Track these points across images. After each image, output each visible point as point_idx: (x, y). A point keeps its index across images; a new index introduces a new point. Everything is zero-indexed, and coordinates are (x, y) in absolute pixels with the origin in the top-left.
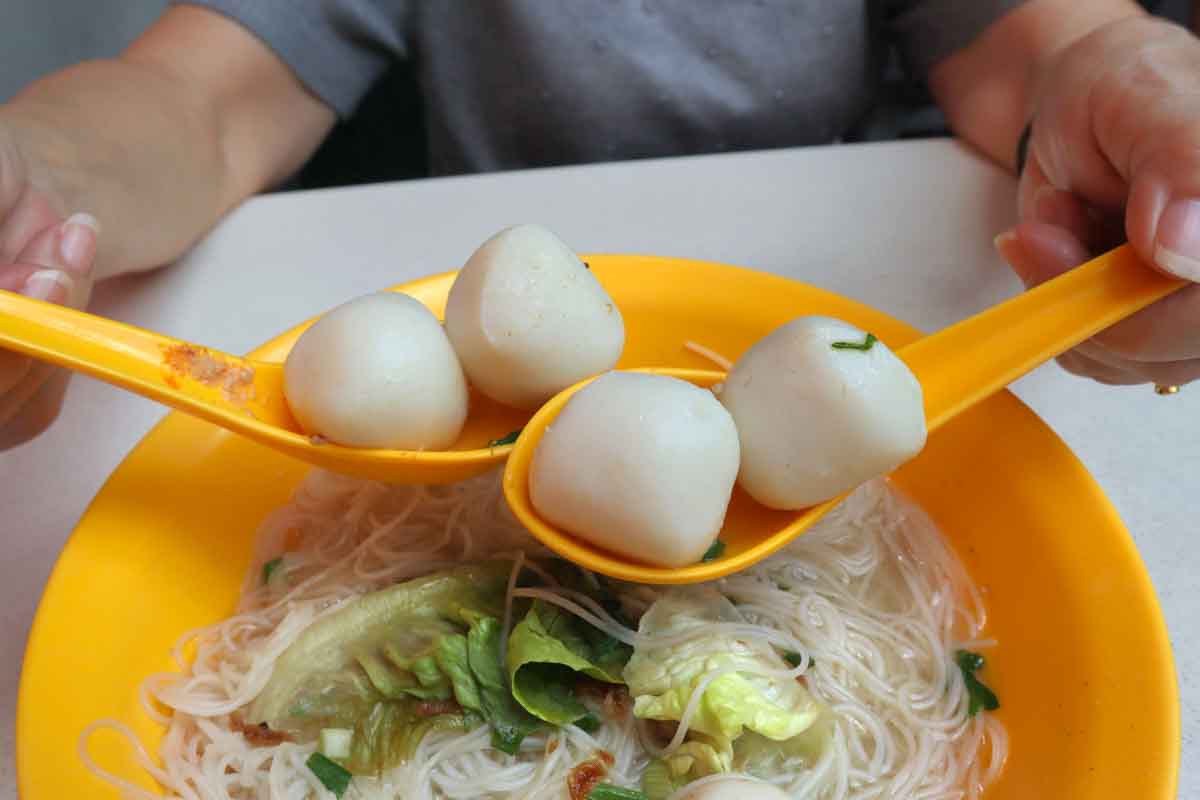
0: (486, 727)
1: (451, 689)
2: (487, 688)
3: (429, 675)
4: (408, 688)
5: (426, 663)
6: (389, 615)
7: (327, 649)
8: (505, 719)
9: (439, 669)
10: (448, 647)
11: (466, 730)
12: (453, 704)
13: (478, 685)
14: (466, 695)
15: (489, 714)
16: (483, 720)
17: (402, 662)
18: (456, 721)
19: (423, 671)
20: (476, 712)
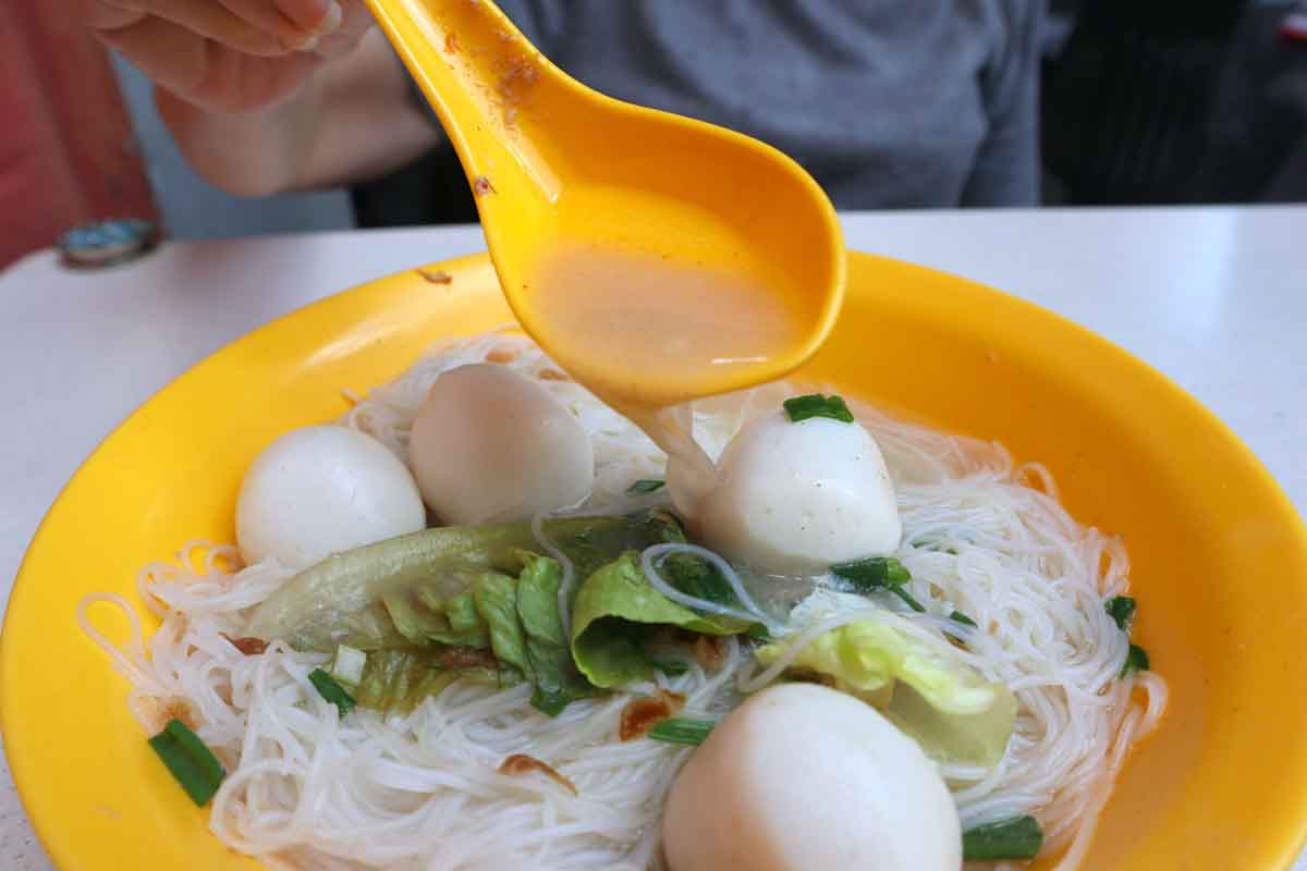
0: (525, 685)
1: (488, 637)
2: (535, 639)
3: (463, 618)
4: (437, 633)
5: (460, 602)
6: (433, 557)
7: (353, 582)
8: (552, 678)
9: (477, 612)
10: (492, 588)
11: (500, 686)
12: (488, 655)
13: (525, 636)
14: (506, 646)
15: (534, 670)
16: (523, 678)
17: (433, 602)
18: (490, 675)
19: (455, 611)
20: (516, 668)
